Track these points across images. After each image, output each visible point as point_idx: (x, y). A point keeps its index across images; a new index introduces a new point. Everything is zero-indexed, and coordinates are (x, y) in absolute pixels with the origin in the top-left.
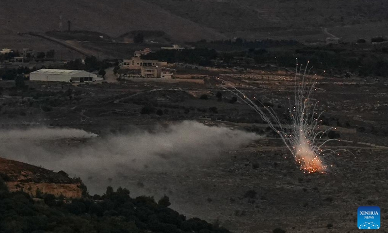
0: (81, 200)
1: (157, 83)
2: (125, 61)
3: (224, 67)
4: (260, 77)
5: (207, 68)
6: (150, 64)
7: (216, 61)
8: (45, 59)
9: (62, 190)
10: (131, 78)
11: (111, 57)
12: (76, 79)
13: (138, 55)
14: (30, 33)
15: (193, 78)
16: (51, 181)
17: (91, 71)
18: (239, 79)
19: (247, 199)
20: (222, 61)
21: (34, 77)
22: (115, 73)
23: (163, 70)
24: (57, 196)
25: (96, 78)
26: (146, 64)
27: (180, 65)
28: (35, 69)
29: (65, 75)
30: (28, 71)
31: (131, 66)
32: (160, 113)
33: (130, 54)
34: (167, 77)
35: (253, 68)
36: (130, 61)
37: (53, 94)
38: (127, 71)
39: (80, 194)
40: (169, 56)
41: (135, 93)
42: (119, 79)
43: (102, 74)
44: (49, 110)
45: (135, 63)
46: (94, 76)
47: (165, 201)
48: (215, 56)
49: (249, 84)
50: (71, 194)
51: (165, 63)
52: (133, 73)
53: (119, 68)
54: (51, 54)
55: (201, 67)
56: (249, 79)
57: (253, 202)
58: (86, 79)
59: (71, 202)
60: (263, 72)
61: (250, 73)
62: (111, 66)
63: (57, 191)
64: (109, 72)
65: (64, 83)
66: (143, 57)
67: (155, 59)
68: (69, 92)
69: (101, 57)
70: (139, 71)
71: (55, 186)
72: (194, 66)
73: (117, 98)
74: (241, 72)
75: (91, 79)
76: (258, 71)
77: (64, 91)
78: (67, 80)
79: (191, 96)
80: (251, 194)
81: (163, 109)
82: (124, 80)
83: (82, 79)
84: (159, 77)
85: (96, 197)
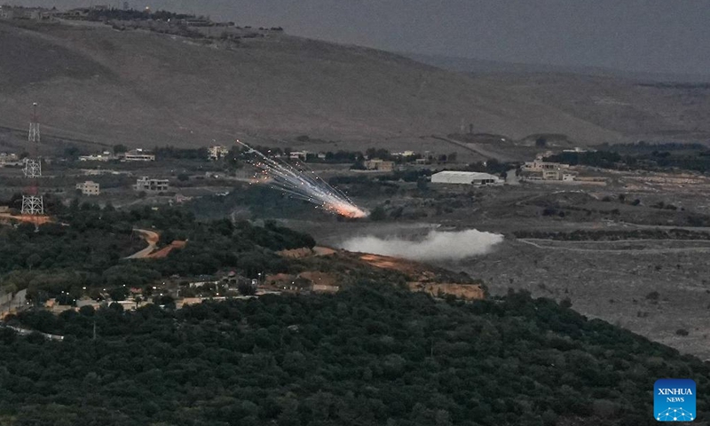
0: (483, 301)
1: (558, 185)
2: (527, 163)
3: (627, 170)
4: (663, 180)
5: (610, 170)
6: (552, 167)
7: (619, 164)
8: (447, 162)
9: (464, 290)
10: (533, 180)
11: (513, 160)
12: (478, 181)
13: (540, 157)
14: (433, 136)
15: (595, 180)
16: (452, 281)
17: (492, 174)
18: (642, 182)
19: (650, 300)
20: (624, 164)
21: (435, 178)
22: (517, 175)
23: (565, 173)
24: (458, 296)
25: (498, 181)
26: (547, 167)
27: (583, 167)
28: (436, 172)
29: (467, 177)
30: (430, 173)
31: (533, 169)
32: (562, 215)
33: (533, 157)
34: (569, 179)
35: (655, 170)
36: (532, 164)
37: (455, 196)
38: (528, 174)
39: (481, 294)
40: (572, 159)
41: (536, 195)
42: (521, 181)
43: (504, 176)
44: (451, 212)
45: (536, 166)
46: (496, 178)
47: (567, 303)
48: (617, 159)
49: (652, 187)
50: (472, 293)
51: (567, 166)
52: (536, 176)
53: (521, 170)
54: (453, 156)
55: (604, 170)
56: (651, 181)
57: (656, 303)
58: (488, 181)
59: (472, 302)
60: (666, 175)
61: (653, 176)
62: (513, 168)
63: (458, 291)
64: (511, 174)
65: (466, 185)
66: (545, 160)
67: (557, 162)
68: (471, 194)
69: (502, 159)
70: (541, 174)
71: (456, 286)
72: (596, 169)
73: (519, 200)
74: (644, 175)
75: (492, 181)
76: (661, 174)
77: (466, 193)
78: (469, 182)
79: (594, 199)
80: (654, 296)
81: (565, 211)
82: (525, 182)
83: (483, 182)
84: (561, 179)
85: (497, 297)
